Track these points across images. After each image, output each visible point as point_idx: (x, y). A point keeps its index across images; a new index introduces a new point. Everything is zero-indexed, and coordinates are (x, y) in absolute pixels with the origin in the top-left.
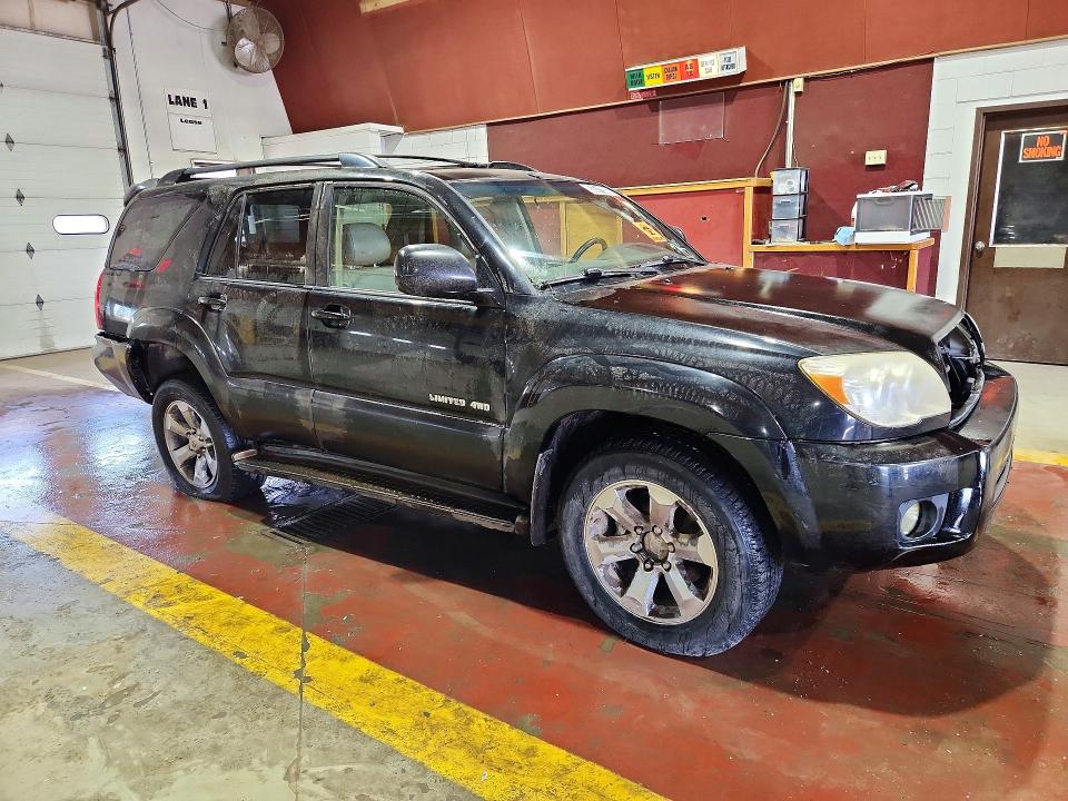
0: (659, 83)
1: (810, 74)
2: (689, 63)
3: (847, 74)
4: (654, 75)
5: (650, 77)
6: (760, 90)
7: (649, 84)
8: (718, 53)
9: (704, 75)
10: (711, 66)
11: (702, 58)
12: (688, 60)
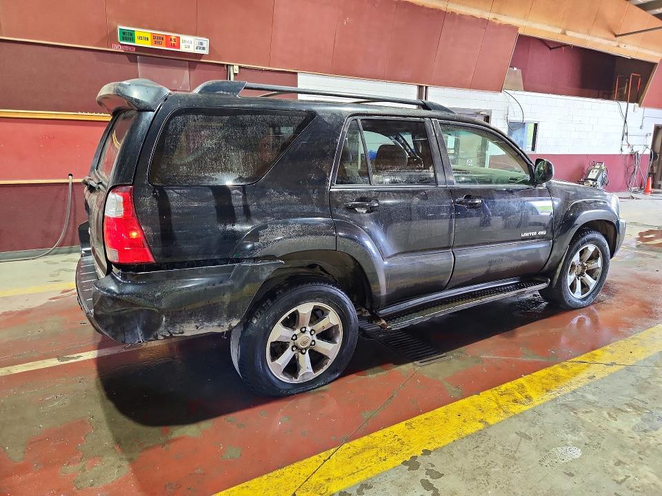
0: (148, 44)
1: (243, 65)
2: (173, 38)
3: (261, 70)
4: (144, 38)
5: (140, 38)
6: (213, 67)
7: (138, 43)
8: (195, 38)
9: (183, 49)
10: (189, 44)
11: (183, 37)
12: (173, 35)
